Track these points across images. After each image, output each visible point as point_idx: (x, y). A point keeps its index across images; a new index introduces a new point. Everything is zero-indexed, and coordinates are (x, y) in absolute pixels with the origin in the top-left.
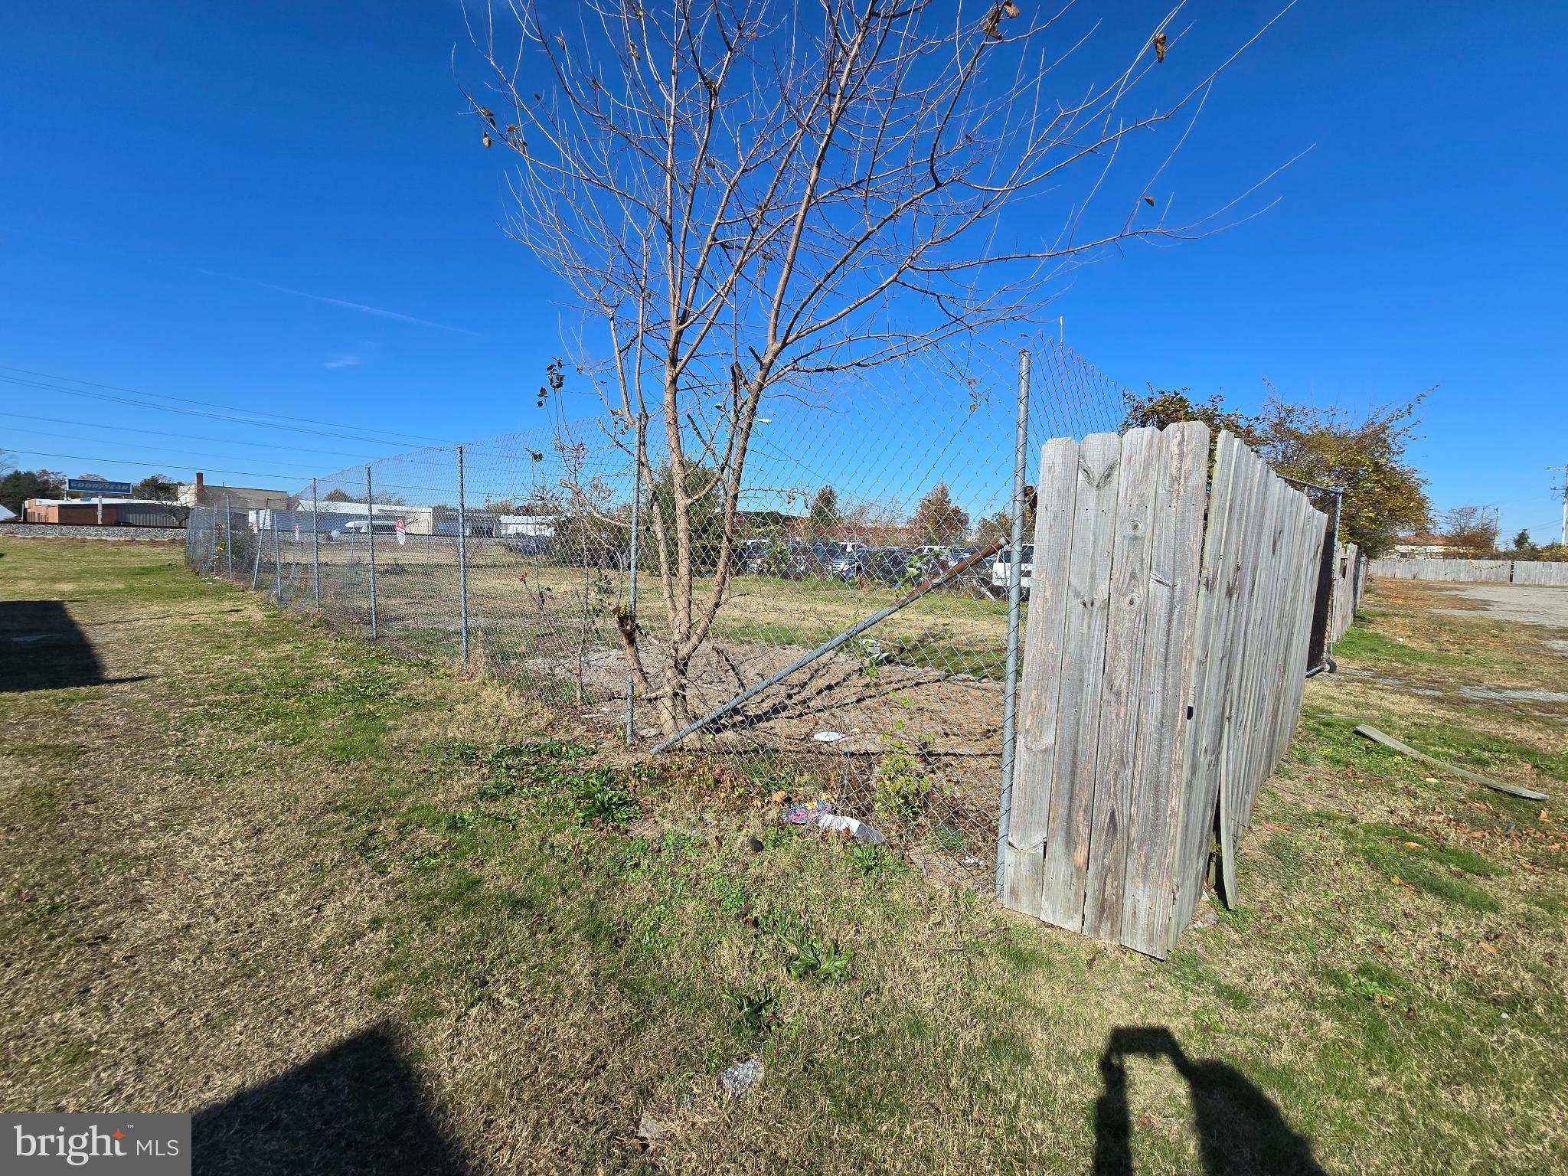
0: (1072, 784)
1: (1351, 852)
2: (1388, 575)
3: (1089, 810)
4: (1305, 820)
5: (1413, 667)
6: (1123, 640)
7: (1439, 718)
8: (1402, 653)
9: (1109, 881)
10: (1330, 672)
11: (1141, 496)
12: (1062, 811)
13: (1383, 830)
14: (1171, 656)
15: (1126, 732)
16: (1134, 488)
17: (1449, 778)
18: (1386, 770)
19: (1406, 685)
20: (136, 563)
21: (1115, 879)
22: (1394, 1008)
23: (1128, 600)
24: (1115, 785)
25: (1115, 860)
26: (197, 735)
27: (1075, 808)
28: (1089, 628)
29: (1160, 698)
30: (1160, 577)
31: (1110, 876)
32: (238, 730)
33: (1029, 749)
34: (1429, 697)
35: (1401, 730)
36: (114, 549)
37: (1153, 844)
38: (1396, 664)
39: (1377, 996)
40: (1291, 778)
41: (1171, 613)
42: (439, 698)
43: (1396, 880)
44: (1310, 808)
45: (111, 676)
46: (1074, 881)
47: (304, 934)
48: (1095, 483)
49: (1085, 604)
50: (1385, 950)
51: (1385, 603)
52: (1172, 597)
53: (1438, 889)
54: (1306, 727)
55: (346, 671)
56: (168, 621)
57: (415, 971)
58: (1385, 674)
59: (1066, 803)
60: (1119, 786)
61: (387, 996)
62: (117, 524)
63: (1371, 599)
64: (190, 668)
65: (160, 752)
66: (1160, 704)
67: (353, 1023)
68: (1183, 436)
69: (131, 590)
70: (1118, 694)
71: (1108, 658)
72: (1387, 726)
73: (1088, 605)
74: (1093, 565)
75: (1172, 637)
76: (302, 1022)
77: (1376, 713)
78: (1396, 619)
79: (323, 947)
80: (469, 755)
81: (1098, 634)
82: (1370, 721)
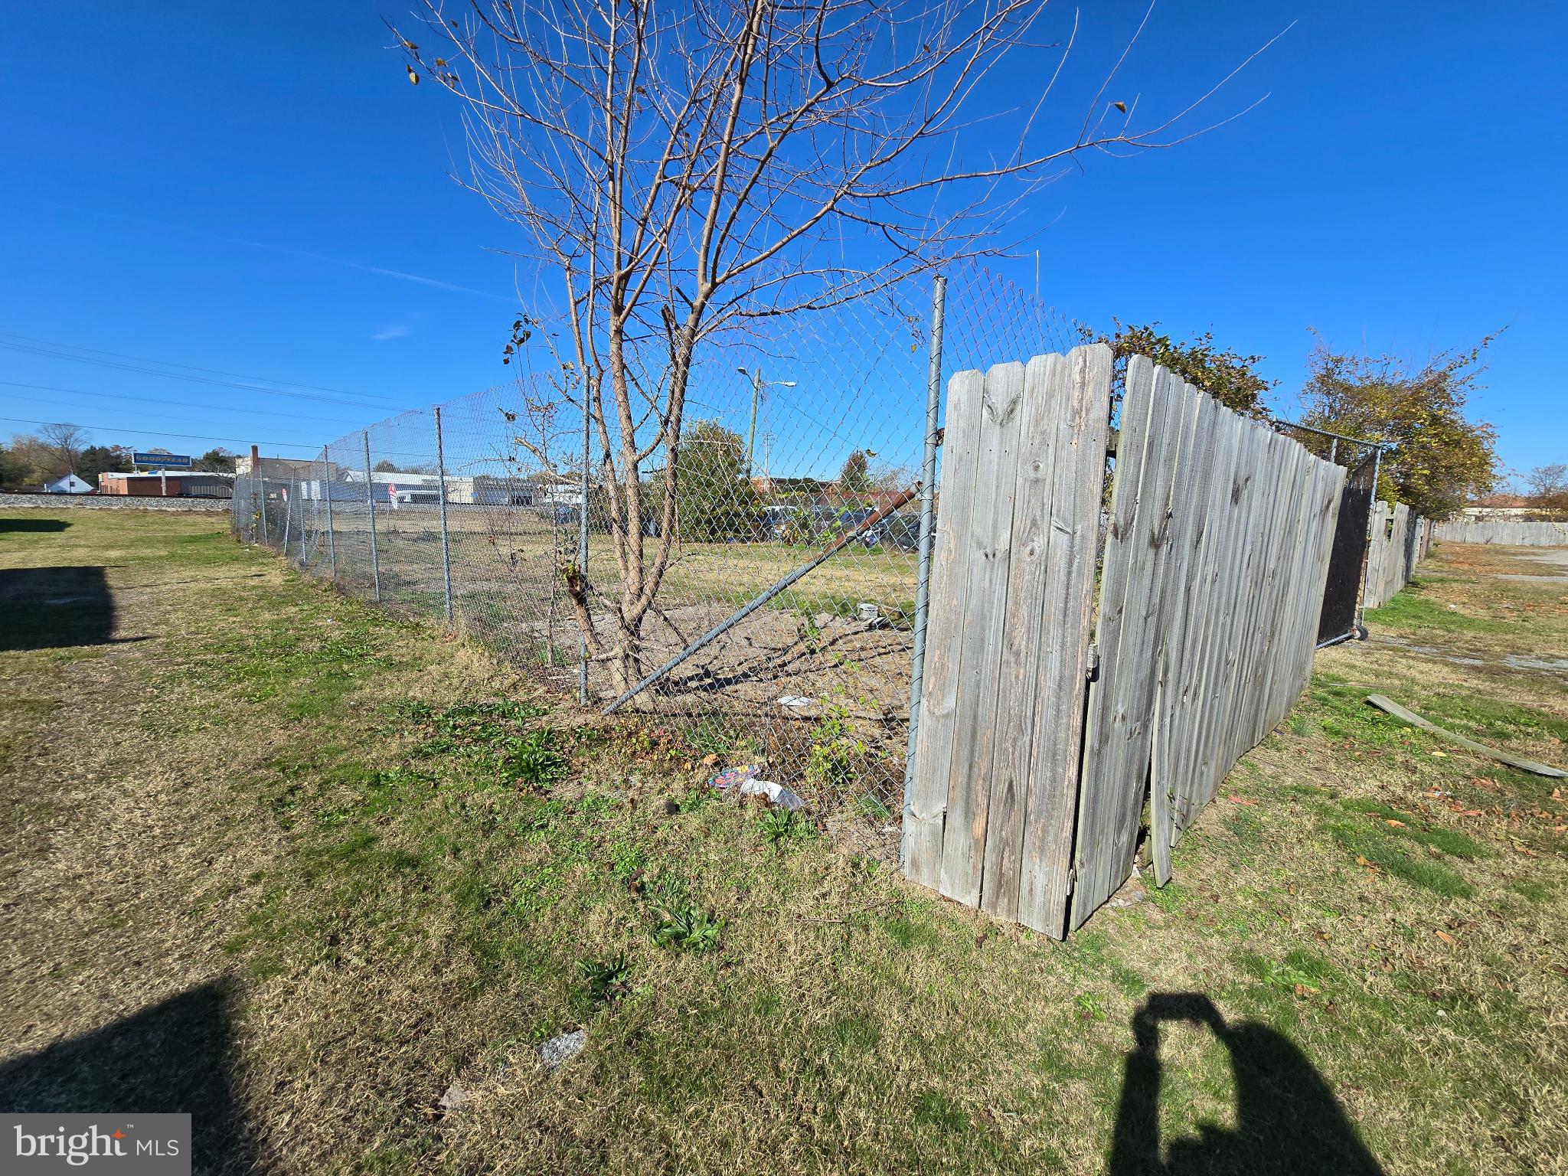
0: (972, 752)
1: (1321, 829)
2: (1458, 538)
3: (988, 779)
4: (1280, 794)
5: (1456, 635)
6: (1023, 595)
7: (1469, 688)
8: (1450, 620)
9: (1006, 855)
10: (1359, 639)
11: (1043, 433)
12: (962, 780)
13: (1365, 807)
14: (1070, 612)
15: (1025, 694)
16: (1037, 424)
17: (1458, 752)
18: (1390, 743)
19: (1443, 652)
20: (188, 532)
21: (1012, 853)
22: (1315, 1002)
23: (1028, 549)
24: (1013, 753)
25: (1013, 833)
26: (172, 692)
27: (974, 777)
28: (991, 582)
29: (1059, 658)
30: (1061, 525)
31: (1007, 849)
32: (211, 688)
33: (932, 713)
34: (1466, 667)
35: (1419, 700)
36: (172, 519)
37: (1050, 817)
38: (1438, 632)
39: (1299, 987)
40: (1279, 750)
41: (1070, 564)
42: (415, 659)
43: (1362, 860)
44: (1289, 781)
45: (117, 637)
46: (973, 853)
47: (184, 888)
48: (999, 421)
49: (987, 556)
50: (1326, 936)
51: (1446, 568)
52: (1072, 547)
53: (1406, 871)
54: (1313, 697)
55: (337, 632)
56: (192, 585)
57: (276, 927)
58: (1422, 642)
59: (965, 771)
60: (1017, 754)
61: (238, 950)
62: (180, 495)
63: (1432, 564)
64: (193, 629)
65: (131, 708)
66: (1058, 665)
67: (196, 976)
68: (1085, 361)
69: (172, 557)
70: (1018, 654)
71: (1008, 615)
72: (1405, 696)
73: (990, 557)
74: (996, 513)
75: (1071, 590)
76: (146, 974)
77: (1397, 682)
78: (1454, 585)
79: (198, 900)
80: (421, 714)
81: (999, 589)
82: (1387, 692)
